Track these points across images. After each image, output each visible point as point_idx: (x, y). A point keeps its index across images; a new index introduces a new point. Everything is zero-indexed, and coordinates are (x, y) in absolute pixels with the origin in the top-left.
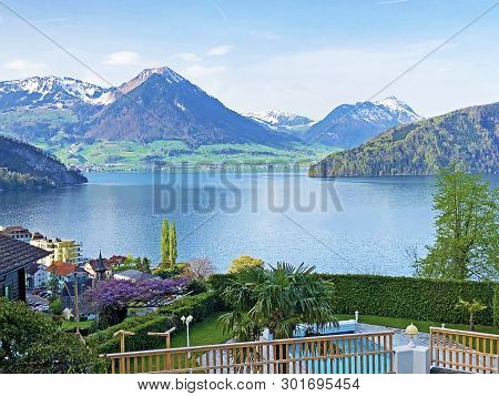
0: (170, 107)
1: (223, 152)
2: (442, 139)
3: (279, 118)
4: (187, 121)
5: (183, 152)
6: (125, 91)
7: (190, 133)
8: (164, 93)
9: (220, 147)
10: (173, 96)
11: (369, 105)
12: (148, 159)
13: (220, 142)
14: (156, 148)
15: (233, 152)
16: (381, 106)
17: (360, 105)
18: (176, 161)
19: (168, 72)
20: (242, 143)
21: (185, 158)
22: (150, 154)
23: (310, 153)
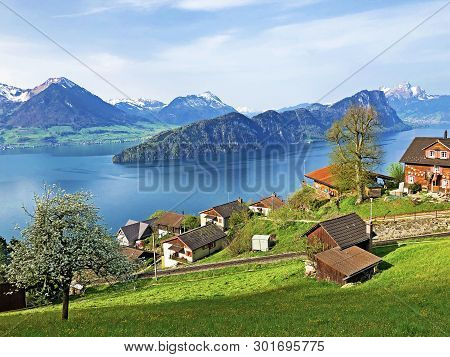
0: (62, 105)
1: (96, 132)
2: (183, 139)
3: (145, 102)
4: (74, 113)
5: (70, 133)
6: (37, 92)
7: (75, 121)
8: (58, 96)
9: (95, 129)
10: (64, 98)
11: (194, 97)
12: (47, 138)
13: (94, 126)
14: (52, 131)
15: (102, 132)
16: (201, 98)
17: (188, 97)
18: (64, 140)
19: (64, 80)
20: (108, 125)
21: (70, 137)
22: (48, 135)
23: (152, 130)
